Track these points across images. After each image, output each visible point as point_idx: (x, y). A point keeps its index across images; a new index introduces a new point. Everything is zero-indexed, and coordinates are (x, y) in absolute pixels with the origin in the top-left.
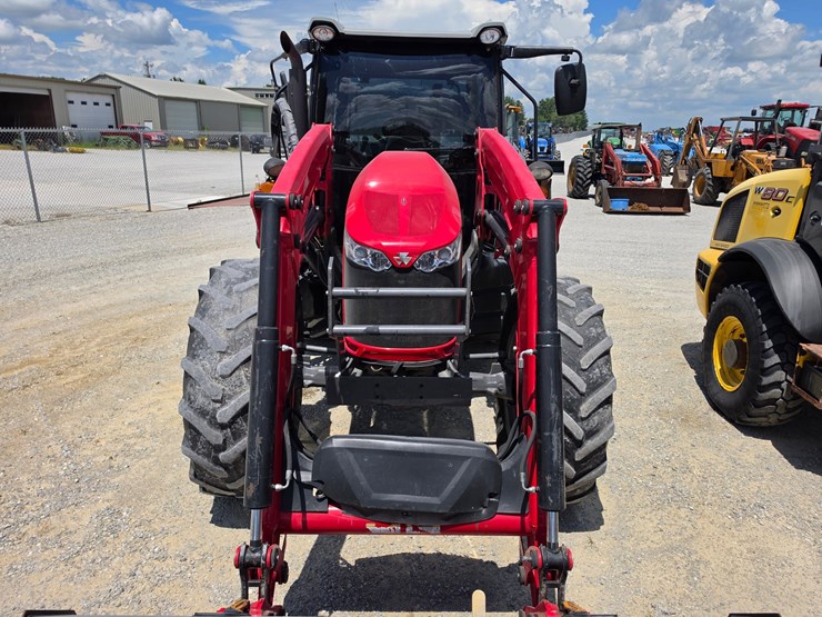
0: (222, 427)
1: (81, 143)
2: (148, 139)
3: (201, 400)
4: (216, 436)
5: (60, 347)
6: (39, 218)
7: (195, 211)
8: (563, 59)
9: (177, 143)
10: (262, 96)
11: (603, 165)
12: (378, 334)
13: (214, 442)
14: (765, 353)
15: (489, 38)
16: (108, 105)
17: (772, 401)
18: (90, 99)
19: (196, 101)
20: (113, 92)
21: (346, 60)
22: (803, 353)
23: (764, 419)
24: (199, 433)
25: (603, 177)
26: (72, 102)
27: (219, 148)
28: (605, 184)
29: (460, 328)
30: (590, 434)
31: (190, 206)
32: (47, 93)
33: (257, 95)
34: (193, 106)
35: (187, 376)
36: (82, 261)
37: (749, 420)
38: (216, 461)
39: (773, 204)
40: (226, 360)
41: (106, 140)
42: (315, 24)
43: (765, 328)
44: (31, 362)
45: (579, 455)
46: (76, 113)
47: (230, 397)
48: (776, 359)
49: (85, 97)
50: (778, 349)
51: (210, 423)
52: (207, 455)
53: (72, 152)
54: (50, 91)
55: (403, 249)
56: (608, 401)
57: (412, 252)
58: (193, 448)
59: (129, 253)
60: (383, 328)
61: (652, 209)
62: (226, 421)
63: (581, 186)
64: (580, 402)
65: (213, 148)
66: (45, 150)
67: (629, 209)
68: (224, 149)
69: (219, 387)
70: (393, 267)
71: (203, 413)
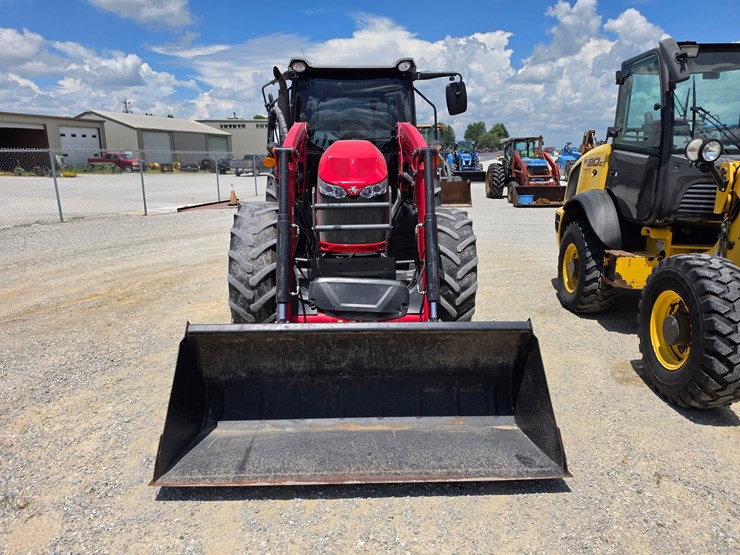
0: (253, 288)
1: (72, 168)
2: (130, 164)
3: (240, 273)
4: (248, 294)
5: (113, 288)
6: (62, 220)
7: (184, 213)
8: (451, 79)
9: (154, 168)
10: (226, 126)
11: (514, 170)
12: (341, 229)
13: (248, 297)
14: (587, 260)
15: (403, 68)
16: (94, 136)
17: (593, 291)
18: (78, 132)
19: (169, 132)
20: (98, 125)
21: (314, 84)
22: (608, 255)
23: (590, 305)
24: (239, 293)
25: (513, 179)
26: (63, 135)
27: (190, 171)
28: (515, 184)
29: (387, 225)
30: (464, 289)
31: (179, 210)
32: (42, 128)
33: (221, 126)
34: (167, 136)
35: (231, 260)
36: (107, 243)
37: (582, 307)
38: (249, 310)
39: (593, 168)
40: (254, 250)
41: (93, 166)
42: (294, 62)
43: (586, 245)
44: (96, 295)
45: (458, 301)
46: (67, 144)
47: (257, 271)
48: (593, 263)
49: (75, 131)
50: (594, 256)
51: (245, 286)
52: (243, 307)
53: (66, 176)
54: (45, 126)
55: (354, 185)
56: (474, 269)
57: (359, 186)
58: (235, 302)
59: (142, 239)
60: (343, 227)
61: (552, 203)
62: (255, 284)
63: (497, 188)
64: (457, 270)
65: (186, 171)
66: (42, 175)
67: (534, 203)
68: (195, 171)
69: (251, 265)
70: (348, 195)
71: (241, 280)
